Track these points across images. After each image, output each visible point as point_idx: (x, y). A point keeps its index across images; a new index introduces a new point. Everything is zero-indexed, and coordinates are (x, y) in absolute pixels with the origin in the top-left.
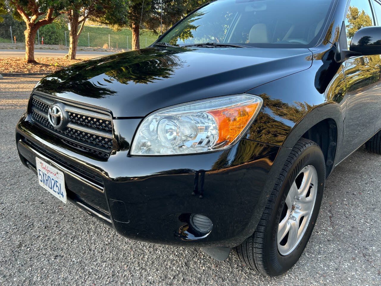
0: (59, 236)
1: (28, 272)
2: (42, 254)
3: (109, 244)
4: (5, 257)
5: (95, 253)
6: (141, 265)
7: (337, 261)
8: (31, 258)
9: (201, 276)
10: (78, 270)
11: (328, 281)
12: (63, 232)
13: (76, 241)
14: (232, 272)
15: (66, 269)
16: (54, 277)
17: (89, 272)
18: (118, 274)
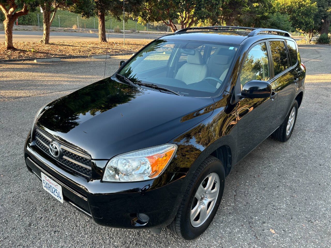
0: (55, 217)
1: (38, 243)
2: (46, 230)
3: (89, 221)
4: (21, 233)
5: (80, 228)
6: (110, 235)
7: (231, 227)
8: (39, 234)
9: (147, 241)
10: (70, 240)
11: (223, 241)
12: (57, 214)
13: (66, 220)
14: (166, 238)
15: (62, 240)
16: (55, 245)
17: (77, 241)
18: (95, 242)
